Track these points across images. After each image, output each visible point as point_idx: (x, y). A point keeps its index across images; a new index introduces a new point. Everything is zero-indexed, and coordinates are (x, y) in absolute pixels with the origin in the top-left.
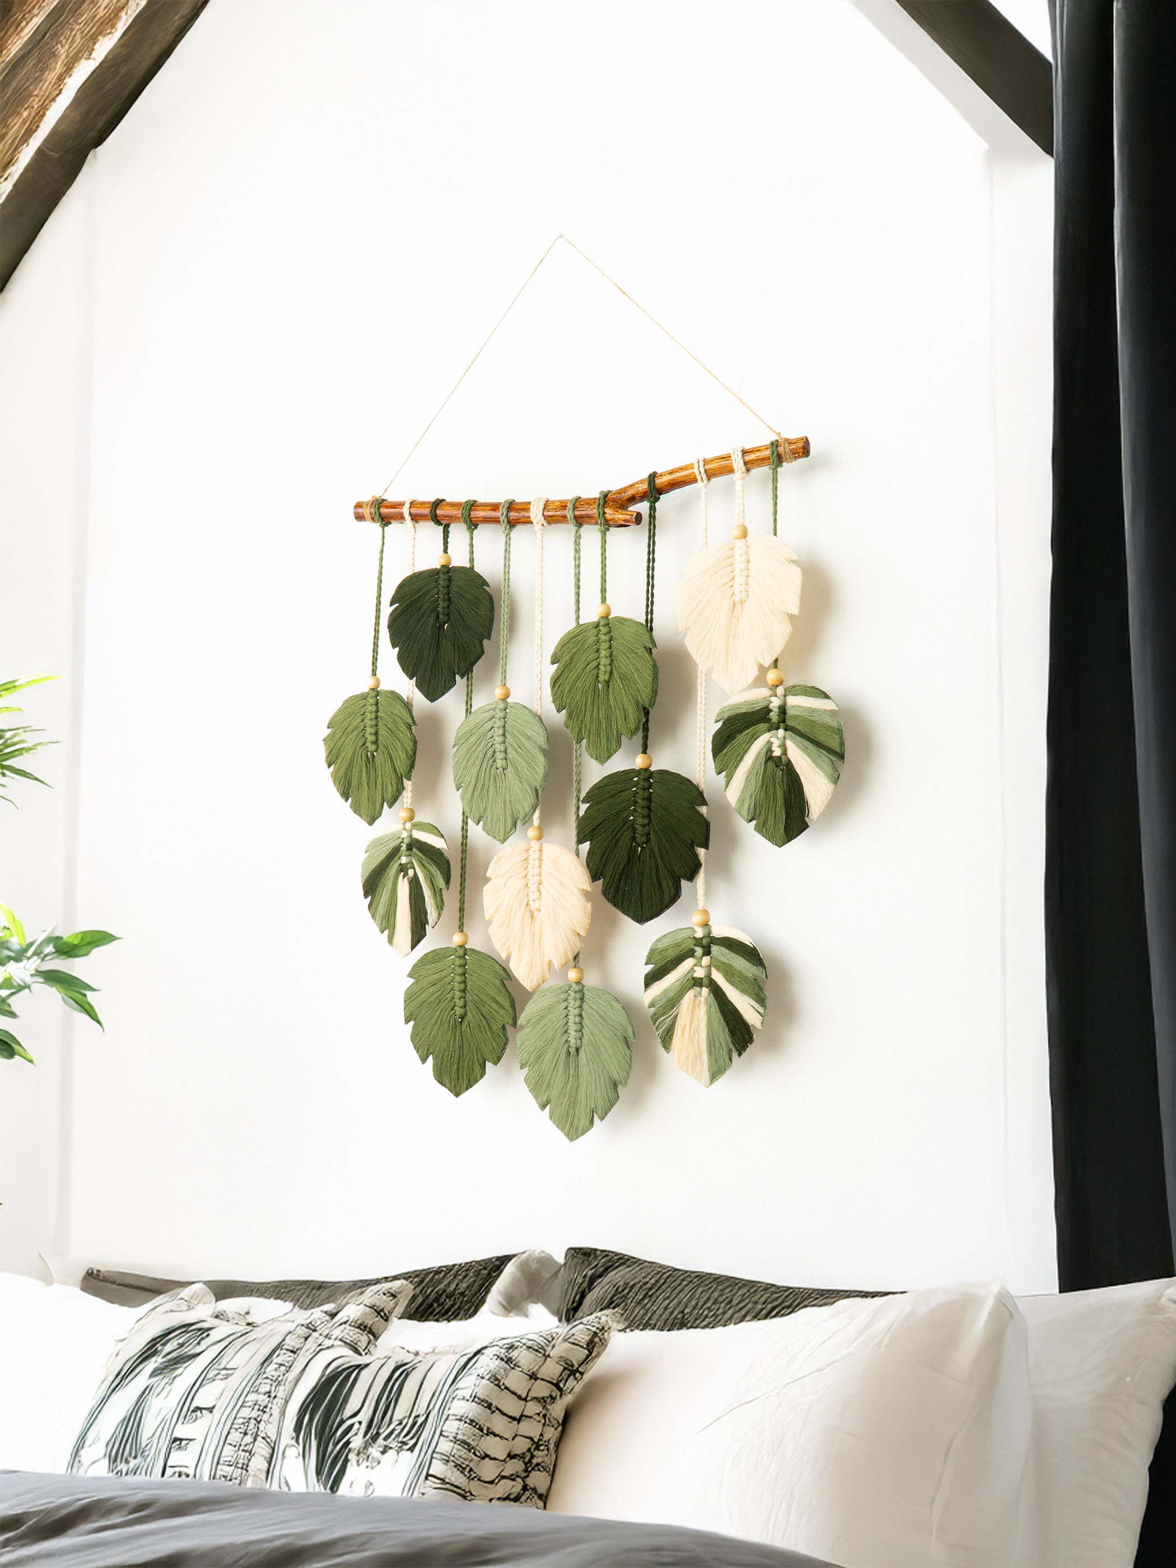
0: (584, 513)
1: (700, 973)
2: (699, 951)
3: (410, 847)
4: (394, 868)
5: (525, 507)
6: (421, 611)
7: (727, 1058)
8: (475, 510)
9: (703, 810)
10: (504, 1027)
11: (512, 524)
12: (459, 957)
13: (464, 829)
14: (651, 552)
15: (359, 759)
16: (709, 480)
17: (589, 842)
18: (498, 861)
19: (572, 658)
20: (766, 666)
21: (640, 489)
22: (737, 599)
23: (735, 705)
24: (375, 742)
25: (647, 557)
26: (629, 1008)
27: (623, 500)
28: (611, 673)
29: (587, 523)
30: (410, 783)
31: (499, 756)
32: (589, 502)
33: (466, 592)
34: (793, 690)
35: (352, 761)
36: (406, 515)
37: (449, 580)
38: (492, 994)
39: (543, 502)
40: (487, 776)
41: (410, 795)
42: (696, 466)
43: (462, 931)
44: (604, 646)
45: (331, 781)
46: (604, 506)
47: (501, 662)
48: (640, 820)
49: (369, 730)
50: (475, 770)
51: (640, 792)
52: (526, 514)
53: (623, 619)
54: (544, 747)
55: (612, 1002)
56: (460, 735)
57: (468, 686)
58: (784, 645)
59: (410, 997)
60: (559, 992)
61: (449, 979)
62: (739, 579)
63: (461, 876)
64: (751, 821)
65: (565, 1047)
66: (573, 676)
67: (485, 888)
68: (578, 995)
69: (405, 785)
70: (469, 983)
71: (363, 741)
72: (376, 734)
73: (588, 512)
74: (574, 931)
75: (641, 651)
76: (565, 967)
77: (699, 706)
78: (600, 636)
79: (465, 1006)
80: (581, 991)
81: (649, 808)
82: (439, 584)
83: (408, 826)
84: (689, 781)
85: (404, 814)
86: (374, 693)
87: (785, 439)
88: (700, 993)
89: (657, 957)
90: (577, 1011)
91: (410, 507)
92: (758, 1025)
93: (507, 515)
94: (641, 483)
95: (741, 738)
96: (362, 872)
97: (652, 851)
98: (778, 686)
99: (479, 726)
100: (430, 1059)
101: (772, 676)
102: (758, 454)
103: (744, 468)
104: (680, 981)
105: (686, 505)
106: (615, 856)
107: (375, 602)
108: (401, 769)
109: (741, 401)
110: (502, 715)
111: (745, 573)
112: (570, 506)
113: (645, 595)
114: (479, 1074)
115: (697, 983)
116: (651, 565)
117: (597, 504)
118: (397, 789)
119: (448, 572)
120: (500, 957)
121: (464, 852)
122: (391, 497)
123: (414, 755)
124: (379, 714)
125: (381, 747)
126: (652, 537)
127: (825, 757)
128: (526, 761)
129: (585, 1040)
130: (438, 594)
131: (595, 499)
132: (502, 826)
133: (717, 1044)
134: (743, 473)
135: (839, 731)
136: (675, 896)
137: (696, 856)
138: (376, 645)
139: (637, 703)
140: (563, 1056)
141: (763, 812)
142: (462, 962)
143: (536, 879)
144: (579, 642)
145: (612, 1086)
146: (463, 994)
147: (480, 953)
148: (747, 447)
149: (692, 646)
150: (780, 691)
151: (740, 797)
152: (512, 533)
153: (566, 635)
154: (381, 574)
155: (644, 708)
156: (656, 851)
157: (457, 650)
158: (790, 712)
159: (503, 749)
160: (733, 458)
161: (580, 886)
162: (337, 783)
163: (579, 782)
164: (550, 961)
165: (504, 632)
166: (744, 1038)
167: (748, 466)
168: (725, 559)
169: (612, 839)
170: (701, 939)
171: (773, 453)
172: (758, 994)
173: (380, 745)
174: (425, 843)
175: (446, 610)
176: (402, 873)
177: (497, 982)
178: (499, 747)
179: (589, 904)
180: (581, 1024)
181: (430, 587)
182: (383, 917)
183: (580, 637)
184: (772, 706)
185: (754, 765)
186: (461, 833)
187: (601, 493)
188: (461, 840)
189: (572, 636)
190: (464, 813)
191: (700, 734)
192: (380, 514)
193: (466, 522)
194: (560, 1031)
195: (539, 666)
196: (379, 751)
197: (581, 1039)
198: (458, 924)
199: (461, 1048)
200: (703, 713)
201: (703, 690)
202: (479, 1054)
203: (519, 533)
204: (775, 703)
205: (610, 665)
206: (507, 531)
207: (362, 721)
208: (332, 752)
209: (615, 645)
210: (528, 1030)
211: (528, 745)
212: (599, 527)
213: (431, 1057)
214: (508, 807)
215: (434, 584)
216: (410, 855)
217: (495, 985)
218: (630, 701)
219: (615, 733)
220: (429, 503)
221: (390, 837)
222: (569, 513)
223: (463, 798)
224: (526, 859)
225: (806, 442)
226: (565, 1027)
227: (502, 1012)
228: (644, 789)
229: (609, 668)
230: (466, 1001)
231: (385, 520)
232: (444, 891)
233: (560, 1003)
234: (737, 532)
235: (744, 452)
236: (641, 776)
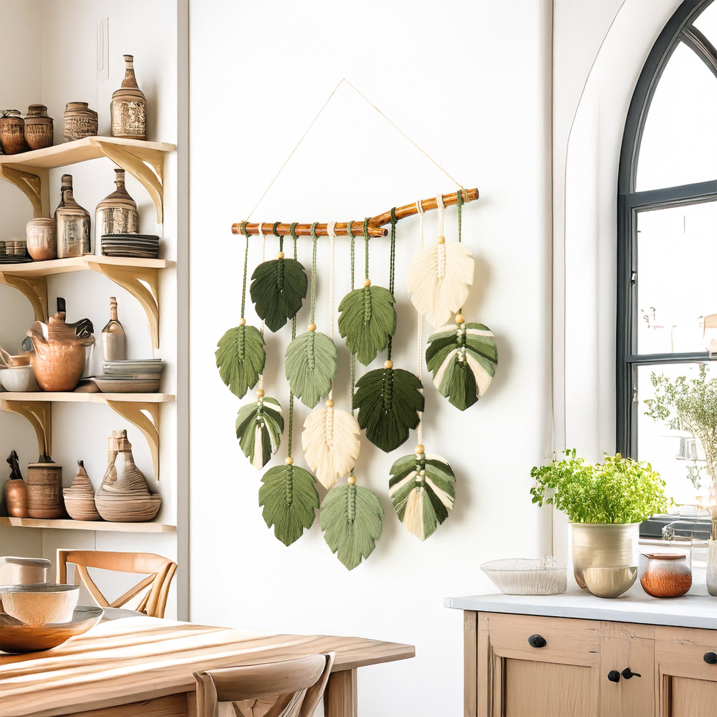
0: (356, 229)
1: (419, 479)
2: (419, 467)
3: (262, 411)
4: (253, 422)
5: (325, 226)
6: (268, 283)
7: (434, 525)
8: (297, 228)
9: (421, 391)
10: (313, 509)
11: (317, 236)
12: (289, 471)
13: (291, 401)
14: (393, 251)
15: (235, 363)
16: (424, 212)
17: (359, 408)
18: (310, 418)
19: (350, 309)
20: (455, 312)
21: (387, 217)
22: (439, 276)
23: (438, 334)
24: (243, 354)
25: (390, 253)
26: (381, 498)
27: (377, 223)
28: (371, 316)
29: (358, 235)
30: (262, 376)
31: (310, 361)
32: (359, 224)
33: (293, 272)
34: (470, 326)
35: (230, 364)
36: (260, 231)
37: (283, 266)
38: (306, 490)
39: (334, 224)
40: (304, 373)
41: (262, 383)
42: (417, 204)
43: (290, 457)
44: (367, 302)
45: (219, 375)
46: (367, 226)
47: (311, 311)
48: (386, 396)
49: (240, 347)
50: (297, 369)
51: (387, 381)
52: (325, 230)
53: (377, 287)
54: (334, 356)
55: (371, 495)
56: (289, 350)
57: (293, 323)
58: (465, 301)
59: (262, 492)
60: (342, 489)
61: (283, 482)
62: (441, 266)
63: (290, 426)
64: (447, 396)
65: (346, 519)
66: (350, 318)
67: (303, 433)
68: (353, 491)
69: (259, 377)
70: (294, 485)
71: (236, 353)
72: (244, 349)
73: (358, 229)
74: (351, 456)
75: (387, 305)
76: (346, 476)
77: (419, 334)
78: (365, 296)
79: (292, 497)
80: (355, 489)
81: (391, 390)
82: (277, 268)
83: (261, 399)
84: (413, 375)
85: (259, 393)
86: (243, 327)
87: (465, 189)
88: (419, 490)
89: (396, 470)
90: (353, 500)
91: (262, 227)
92: (451, 508)
93: (314, 231)
94: (387, 213)
95: (441, 352)
96: (236, 424)
97: (393, 413)
98: (461, 324)
99: (299, 345)
100: (273, 526)
101: (458, 318)
102: (451, 198)
103: (443, 206)
104: (409, 483)
105: (412, 226)
106: (373, 415)
107: (243, 278)
108: (257, 368)
109: (442, 169)
110: (312, 339)
111: (443, 262)
112: (349, 226)
113: (390, 274)
114: (299, 534)
115: (418, 484)
116: (393, 258)
117: (363, 225)
118: (255, 380)
119: (283, 262)
120: (311, 470)
121: (291, 413)
122: (252, 221)
123: (264, 361)
124: (245, 339)
125: (246, 357)
126: (393, 242)
127: (487, 362)
128: (325, 364)
129: (357, 515)
130: (277, 274)
131: (362, 222)
132: (312, 400)
133: (429, 518)
134: (442, 208)
135: (495, 348)
136: (406, 437)
137: (417, 416)
138: (243, 301)
139: (385, 333)
140: (345, 524)
141: (453, 392)
142: (290, 473)
143: (331, 428)
144: (354, 300)
145: (371, 540)
146: (291, 491)
147: (300, 468)
148: (445, 194)
149: (415, 302)
150: (463, 326)
151: (441, 384)
152: (317, 240)
153: (346, 296)
154: (246, 263)
155: (389, 336)
156: (396, 413)
157: (288, 304)
158: (468, 338)
159: (312, 358)
160: (437, 200)
161: (354, 432)
162: (223, 376)
163: (354, 376)
164: (338, 473)
165: (313, 294)
166: (443, 514)
167: (445, 204)
168: (433, 255)
169: (372, 406)
170: (420, 461)
171: (459, 197)
172: (451, 491)
173: (246, 356)
174: (270, 409)
175: (282, 283)
176: (258, 425)
177: (309, 484)
178: (310, 357)
179: (359, 442)
180: (355, 507)
181: (273, 270)
182: (247, 449)
183: (354, 297)
184: (458, 334)
185: (448, 366)
186: (290, 403)
187: (365, 219)
188: (290, 407)
189: (350, 296)
190: (291, 392)
191: (419, 350)
192: (246, 230)
193: (292, 235)
194: (344, 511)
195: (332, 313)
196: (245, 359)
197: (355, 515)
198: (288, 452)
199: (290, 520)
200: (421, 338)
201: (421, 326)
202: (300, 523)
203: (321, 240)
204: (460, 333)
205: (371, 312)
206: (315, 240)
207: (236, 343)
208: (220, 360)
209: (373, 301)
210: (326, 510)
211: (326, 355)
212: (364, 237)
213: (273, 525)
214: (315, 389)
215: (275, 268)
216: (262, 415)
217: (308, 486)
218: (381, 332)
219: (373, 349)
220: (272, 224)
221: (251, 406)
222: (348, 230)
223: (291, 384)
224: (325, 418)
225: (477, 191)
226: (346, 509)
227: (312, 500)
228: (389, 380)
229: (370, 314)
230: (292, 495)
231: (248, 234)
232: (281, 435)
233: (343, 495)
234: (439, 240)
235: (443, 197)
236: (387, 373)
